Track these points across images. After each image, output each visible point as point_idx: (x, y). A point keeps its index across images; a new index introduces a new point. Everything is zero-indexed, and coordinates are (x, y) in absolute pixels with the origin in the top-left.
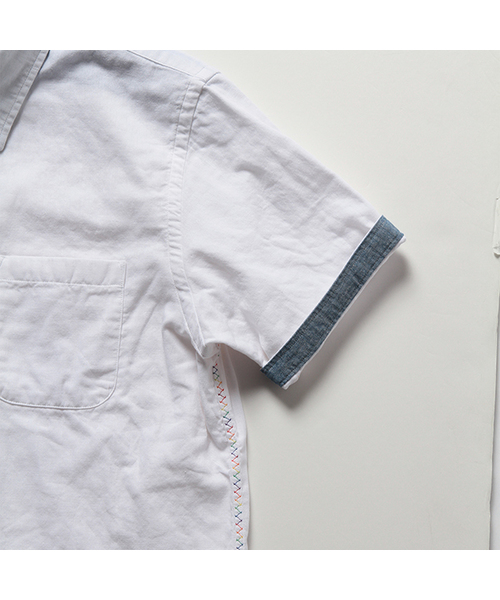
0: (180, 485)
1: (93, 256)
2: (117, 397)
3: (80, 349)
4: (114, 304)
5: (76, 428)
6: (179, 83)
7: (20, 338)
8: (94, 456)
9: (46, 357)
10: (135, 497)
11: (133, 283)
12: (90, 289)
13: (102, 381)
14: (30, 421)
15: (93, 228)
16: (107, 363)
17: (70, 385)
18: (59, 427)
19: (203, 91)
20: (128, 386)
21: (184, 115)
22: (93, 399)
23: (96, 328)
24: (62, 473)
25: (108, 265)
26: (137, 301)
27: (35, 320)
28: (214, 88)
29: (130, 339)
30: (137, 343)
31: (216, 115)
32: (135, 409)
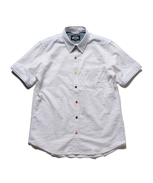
0: (111, 97)
1: (96, 67)
2: (101, 86)
3: (96, 79)
4: (100, 73)
5: (96, 90)
6: (107, 43)
7: (88, 79)
8: (99, 94)
9: (92, 81)
10: (105, 99)
11: (102, 70)
12: (97, 71)
13: (99, 84)
14: (90, 90)
15: (96, 63)
16: (100, 81)
17: (95, 84)
18: (94, 90)
19: (110, 44)
20: (103, 84)
21: (107, 47)
22: (98, 86)
23: (98, 76)
24: (95, 96)
25: (99, 68)
26: (103, 72)
27: (89, 76)
28: (111, 43)
29: (102, 78)
30: (103, 78)
31: (112, 47)
32: (104, 87)
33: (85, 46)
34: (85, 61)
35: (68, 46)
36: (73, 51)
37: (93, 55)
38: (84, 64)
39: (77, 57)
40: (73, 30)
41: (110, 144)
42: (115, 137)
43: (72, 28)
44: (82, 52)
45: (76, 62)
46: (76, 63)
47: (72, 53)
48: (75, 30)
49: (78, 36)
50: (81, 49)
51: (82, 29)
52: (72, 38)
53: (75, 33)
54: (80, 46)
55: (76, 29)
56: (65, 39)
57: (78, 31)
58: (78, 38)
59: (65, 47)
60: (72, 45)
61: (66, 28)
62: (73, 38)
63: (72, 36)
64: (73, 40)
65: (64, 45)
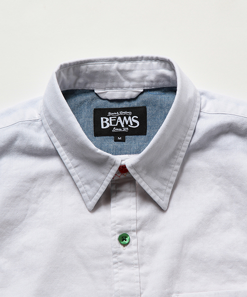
33: (178, 167)
34: (180, 255)
35: (81, 172)
36: (107, 197)
37: (226, 216)
38: (174, 274)
39: (132, 235)
40: (103, 77)
43: (98, 67)
44: (162, 203)
45: (129, 264)
46: (126, 271)
47: (103, 212)
48: (113, 79)
49: (134, 111)
50: (156, 183)
51: (152, 73)
52: (97, 123)
53: (116, 94)
54: (149, 167)
55: (122, 72)
56: (58, 129)
57: (130, 80)
58: (133, 121)
59: (59, 176)
60: (100, 163)
61: (65, 68)
62: (106, 122)
63: (99, 113)
64: (108, 132)
65: (53, 164)
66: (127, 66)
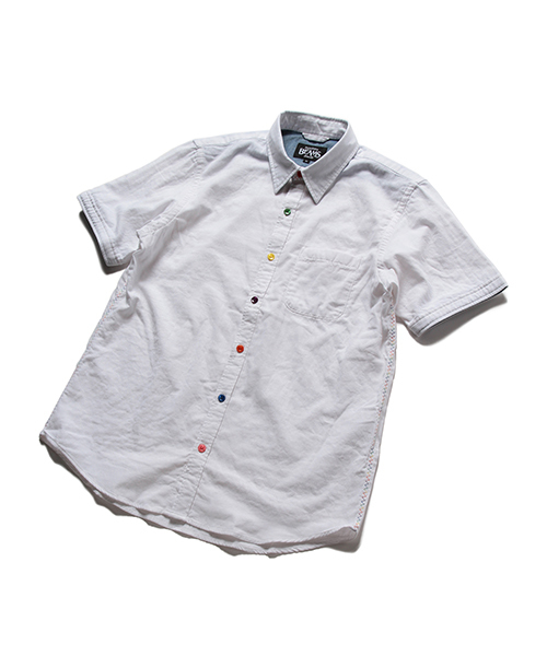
0: (363, 360)
1: (349, 252)
2: (343, 317)
3: (331, 293)
4: (351, 276)
5: (320, 327)
6: (406, 183)
7: (305, 284)
8: (325, 341)
9: (314, 293)
10: (340, 362)
11: (361, 268)
12: (341, 266)
13: (337, 309)
14: (299, 320)
15: (350, 241)
16: (341, 301)
17: (322, 307)
18: (312, 326)
19: (416, 188)
20: (349, 314)
21: (404, 197)
22: (331, 316)
23: (341, 284)
24: (308, 345)
25: (352, 258)
26: (362, 276)
27: (312, 276)
28: (422, 187)
29: (355, 292)
30: (358, 295)
31: (420, 199)
32: (350, 323)
33: (331, 182)
34: (315, 228)
35: (277, 171)
36: (286, 188)
37: (349, 215)
38: (307, 236)
39: (292, 211)
40: (308, 125)
41: (304, 521)
42: (328, 501)
43: (307, 118)
44: (316, 199)
45: (285, 226)
46: (283, 228)
47: (282, 196)
48: (315, 128)
49: (320, 149)
50: (315, 186)
51: (335, 128)
52: (297, 150)
53: (313, 138)
54: (314, 176)
55: (320, 125)
56: (272, 144)
57: (324, 131)
58: (317, 154)
59: (266, 172)
60: (287, 166)
61: (287, 113)
62: (302, 151)
63: (301, 146)
64: (302, 157)
65: (264, 165)
66: (324, 122)
